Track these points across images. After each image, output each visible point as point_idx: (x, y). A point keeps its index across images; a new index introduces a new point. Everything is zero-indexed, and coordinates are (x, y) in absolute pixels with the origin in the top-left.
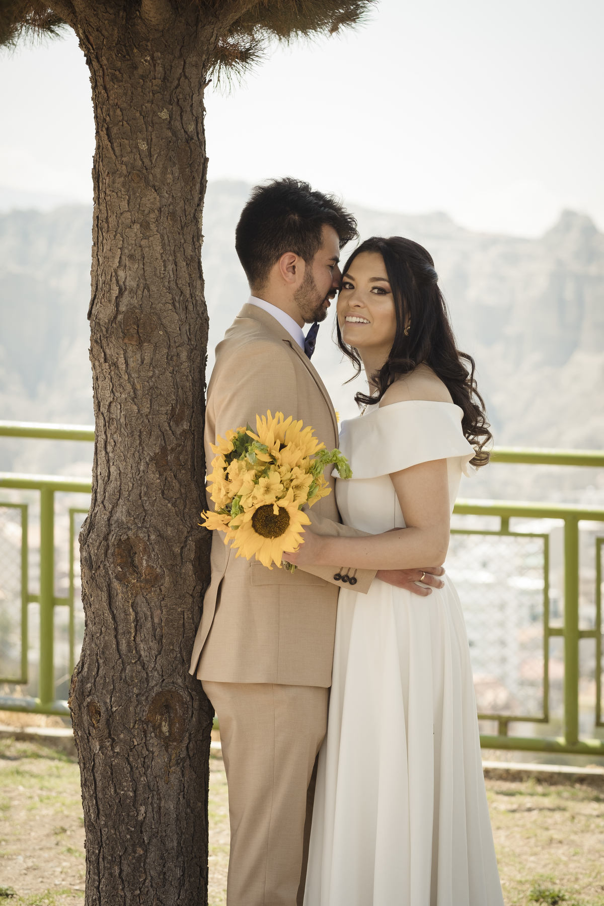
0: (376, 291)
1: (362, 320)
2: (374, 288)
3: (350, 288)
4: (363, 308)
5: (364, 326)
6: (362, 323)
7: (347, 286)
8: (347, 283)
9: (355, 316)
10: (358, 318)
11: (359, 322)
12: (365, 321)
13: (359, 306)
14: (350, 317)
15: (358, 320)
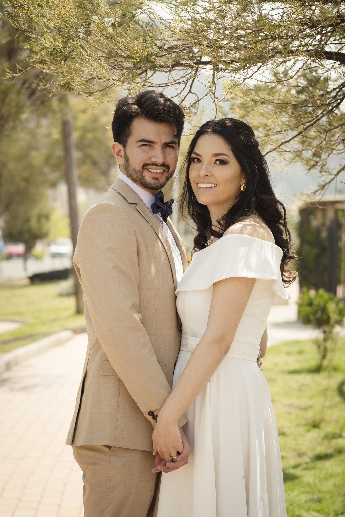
0: (218, 162)
1: (210, 185)
2: (217, 160)
3: (197, 162)
4: (210, 176)
5: (213, 189)
6: (211, 187)
7: (196, 160)
8: (195, 158)
9: (205, 183)
10: (208, 184)
11: (209, 187)
12: (213, 186)
13: (207, 176)
14: (202, 184)
15: (208, 185)
